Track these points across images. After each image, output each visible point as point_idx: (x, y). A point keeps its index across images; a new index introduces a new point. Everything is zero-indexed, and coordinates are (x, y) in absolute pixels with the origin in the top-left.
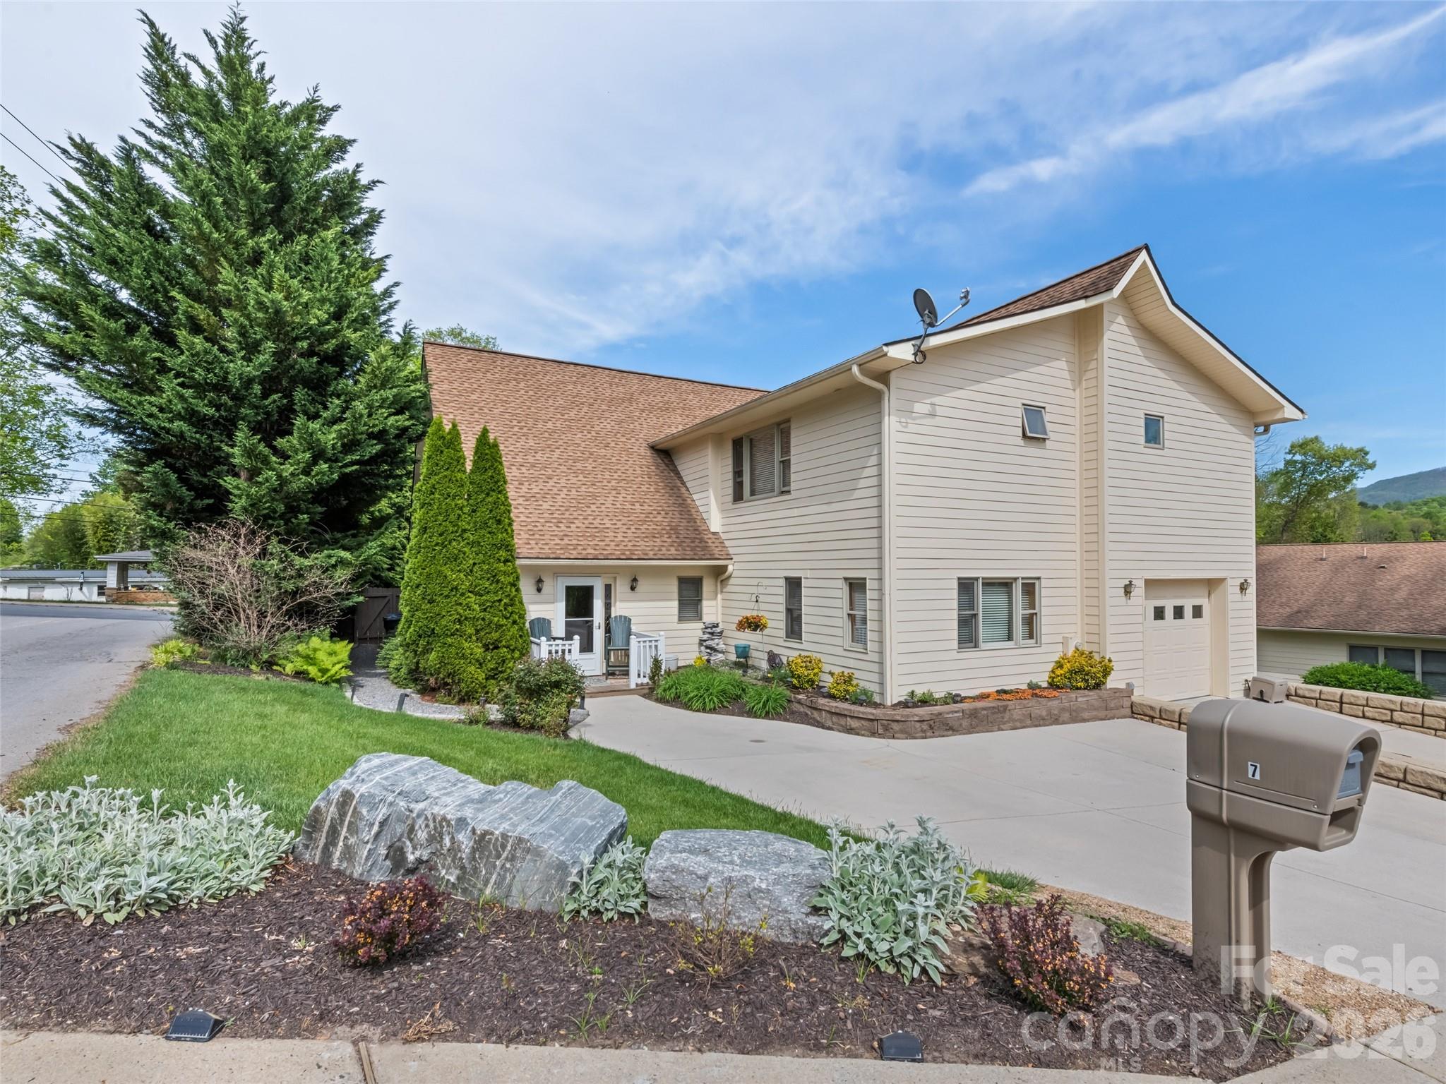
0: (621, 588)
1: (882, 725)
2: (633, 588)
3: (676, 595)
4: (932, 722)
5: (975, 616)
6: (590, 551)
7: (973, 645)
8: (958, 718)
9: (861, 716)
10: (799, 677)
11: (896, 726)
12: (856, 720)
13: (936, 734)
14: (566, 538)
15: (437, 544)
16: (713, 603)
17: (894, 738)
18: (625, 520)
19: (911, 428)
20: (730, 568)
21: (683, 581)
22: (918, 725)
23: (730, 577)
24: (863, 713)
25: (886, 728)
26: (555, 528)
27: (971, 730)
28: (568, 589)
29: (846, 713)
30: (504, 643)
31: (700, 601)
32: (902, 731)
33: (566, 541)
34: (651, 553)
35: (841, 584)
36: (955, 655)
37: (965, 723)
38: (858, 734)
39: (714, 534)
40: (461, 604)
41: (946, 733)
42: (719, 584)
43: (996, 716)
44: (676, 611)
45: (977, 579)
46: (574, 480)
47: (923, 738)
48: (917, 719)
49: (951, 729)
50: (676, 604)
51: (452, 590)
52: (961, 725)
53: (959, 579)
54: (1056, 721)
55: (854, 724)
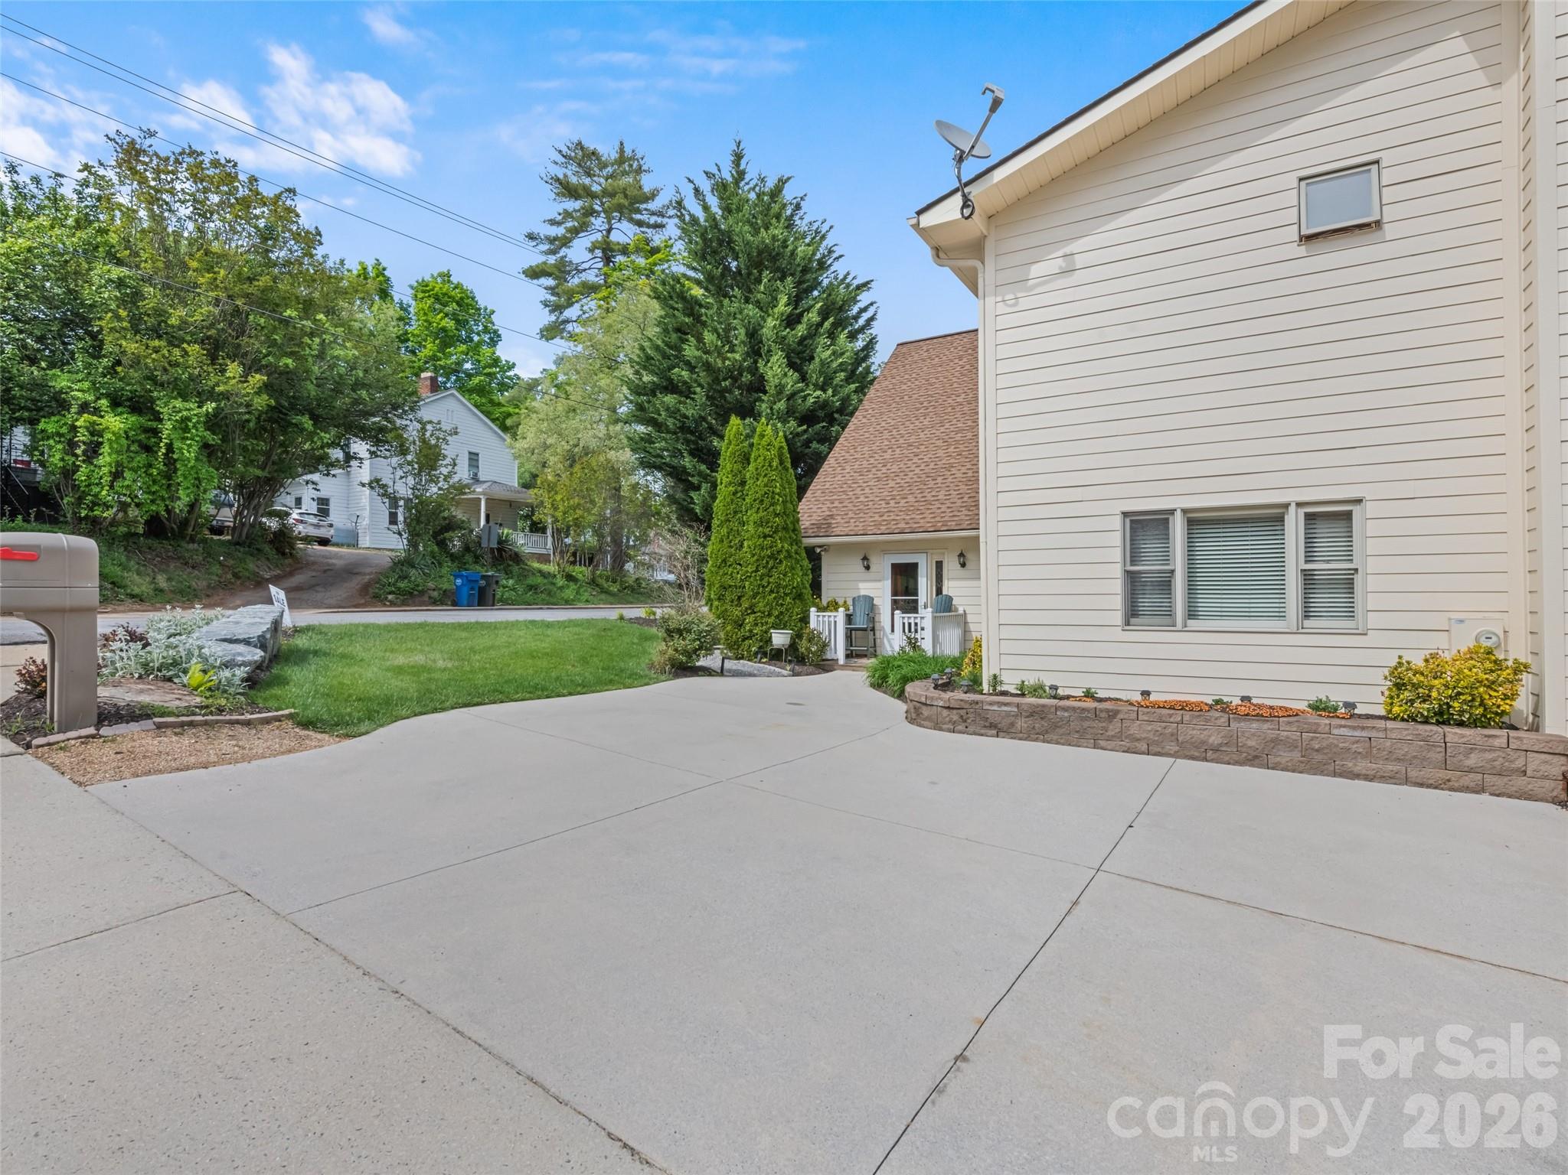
0: (951, 566)
2: (964, 564)
4: (962, 712)
5: (1172, 572)
8: (1008, 714)
11: (925, 712)
13: (971, 729)
22: (945, 712)
27: (1029, 736)
28: (893, 565)
32: (931, 719)
37: (1021, 723)
41: (983, 731)
43: (1086, 724)
45: (1172, 512)
47: (949, 731)
48: (941, 703)
49: (992, 726)
52: (1012, 724)
53: (1125, 514)
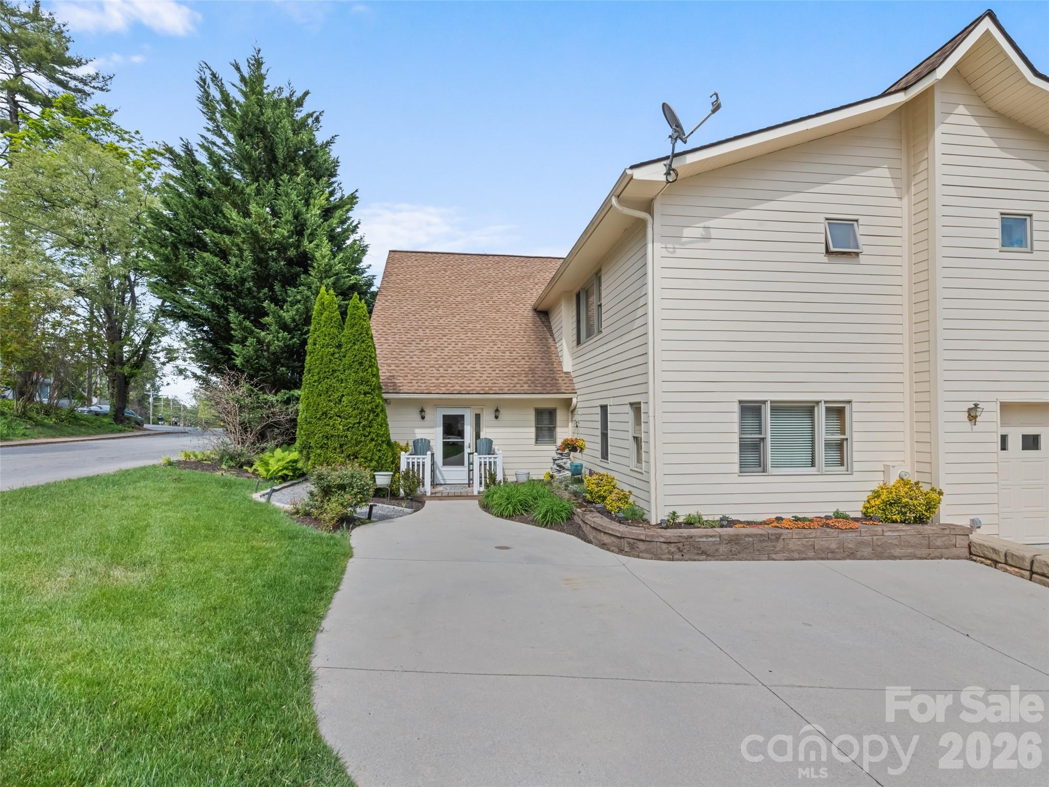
0: (487, 417)
1: (629, 543)
2: (496, 417)
3: (533, 423)
4: (680, 545)
5: (763, 439)
6: (457, 387)
7: (760, 469)
8: (714, 543)
9: (611, 532)
10: (591, 493)
11: (642, 546)
12: (607, 536)
13: (686, 557)
14: (441, 379)
15: (315, 382)
16: (565, 430)
17: (638, 557)
18: (493, 364)
19: (679, 253)
20: (574, 401)
21: (539, 413)
22: (664, 546)
23: (575, 408)
24: (612, 530)
25: (632, 547)
26: (435, 371)
27: (731, 556)
28: (445, 417)
29: (599, 528)
30: (361, 455)
31: (555, 427)
32: (647, 551)
33: (440, 381)
34: (507, 389)
35: (628, 409)
36: (736, 478)
37: (723, 549)
38: (608, 550)
39: (566, 373)
40: (328, 425)
41: (696, 557)
42: (570, 414)
43: (764, 544)
44: (533, 436)
45: (764, 402)
46: (463, 336)
47: (669, 560)
48: (662, 540)
49: (704, 553)
50: (533, 430)
51: (323, 415)
52: (717, 550)
53: (740, 402)
54: (852, 555)
55: (606, 539)
